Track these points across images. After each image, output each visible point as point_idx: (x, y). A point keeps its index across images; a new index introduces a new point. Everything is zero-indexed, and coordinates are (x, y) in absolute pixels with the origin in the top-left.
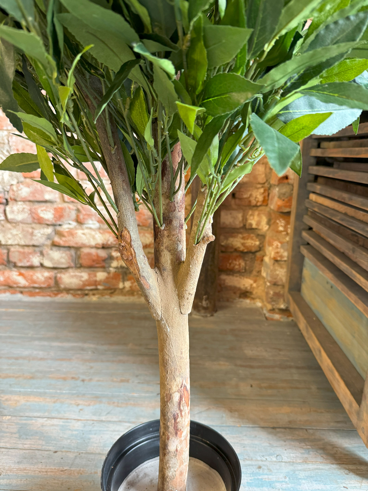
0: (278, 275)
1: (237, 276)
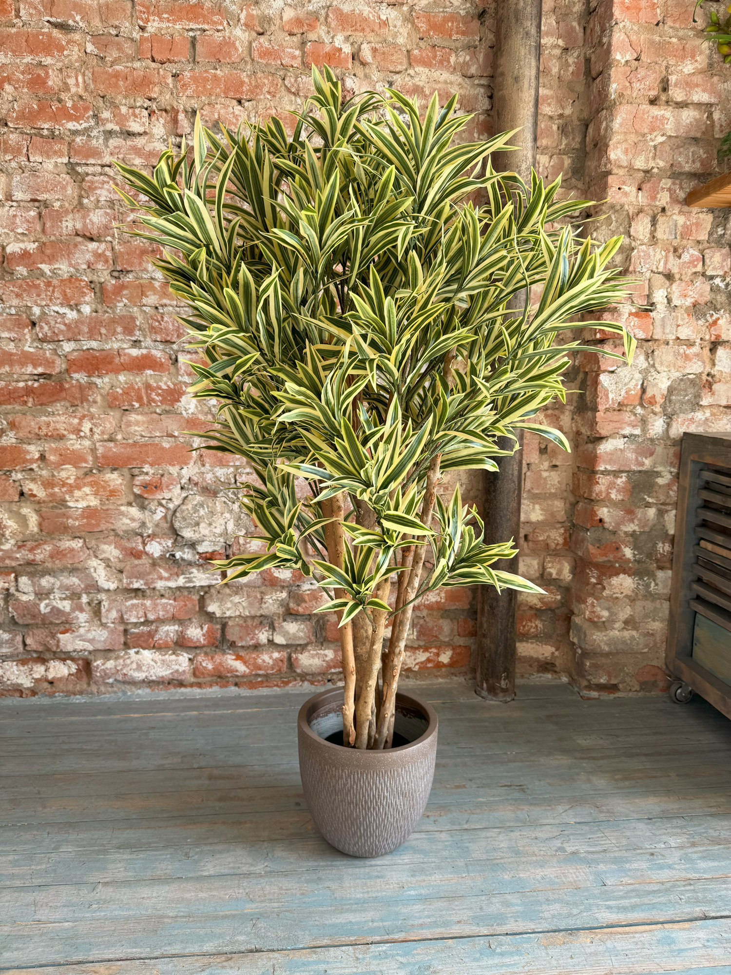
0: (595, 640)
1: (532, 643)
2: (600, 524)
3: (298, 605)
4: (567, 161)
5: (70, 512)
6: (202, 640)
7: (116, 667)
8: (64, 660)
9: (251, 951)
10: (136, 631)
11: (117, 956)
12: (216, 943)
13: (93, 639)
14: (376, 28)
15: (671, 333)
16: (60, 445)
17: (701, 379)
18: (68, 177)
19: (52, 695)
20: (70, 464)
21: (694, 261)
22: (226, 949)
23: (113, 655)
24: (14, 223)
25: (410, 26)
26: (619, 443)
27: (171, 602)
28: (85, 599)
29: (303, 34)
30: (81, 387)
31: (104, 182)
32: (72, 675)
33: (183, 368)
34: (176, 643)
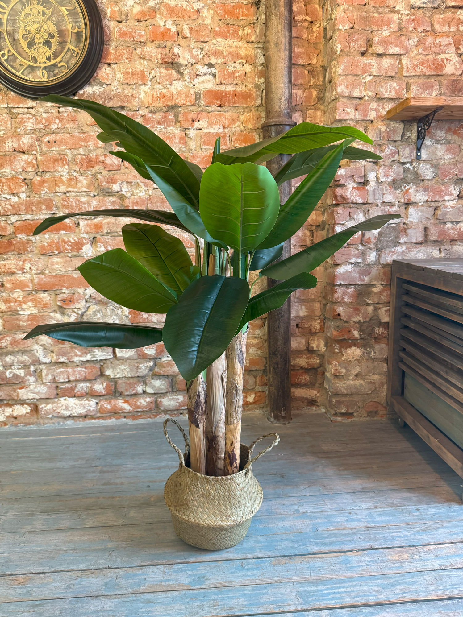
0: (338, 387)
1: (303, 389)
2: (339, 317)
3: (160, 370)
4: (315, 93)
5: (21, 317)
6: (103, 391)
7: (53, 408)
8: (22, 404)
9: (106, 568)
10: (64, 387)
11: (30, 572)
12: (87, 564)
13: (39, 392)
14: (191, 15)
15: (379, 199)
16: (13, 278)
17: (399, 226)
18: (7, 116)
19: (16, 425)
20: (19, 289)
21: (392, 154)
22: (91, 567)
23: (50, 401)
25: (212, 12)
26: (349, 268)
27: (83, 369)
28: (32, 368)
29: (146, 21)
30: (22, 243)
31: (29, 118)
32: (27, 413)
33: (83, 229)
34: (87, 394)
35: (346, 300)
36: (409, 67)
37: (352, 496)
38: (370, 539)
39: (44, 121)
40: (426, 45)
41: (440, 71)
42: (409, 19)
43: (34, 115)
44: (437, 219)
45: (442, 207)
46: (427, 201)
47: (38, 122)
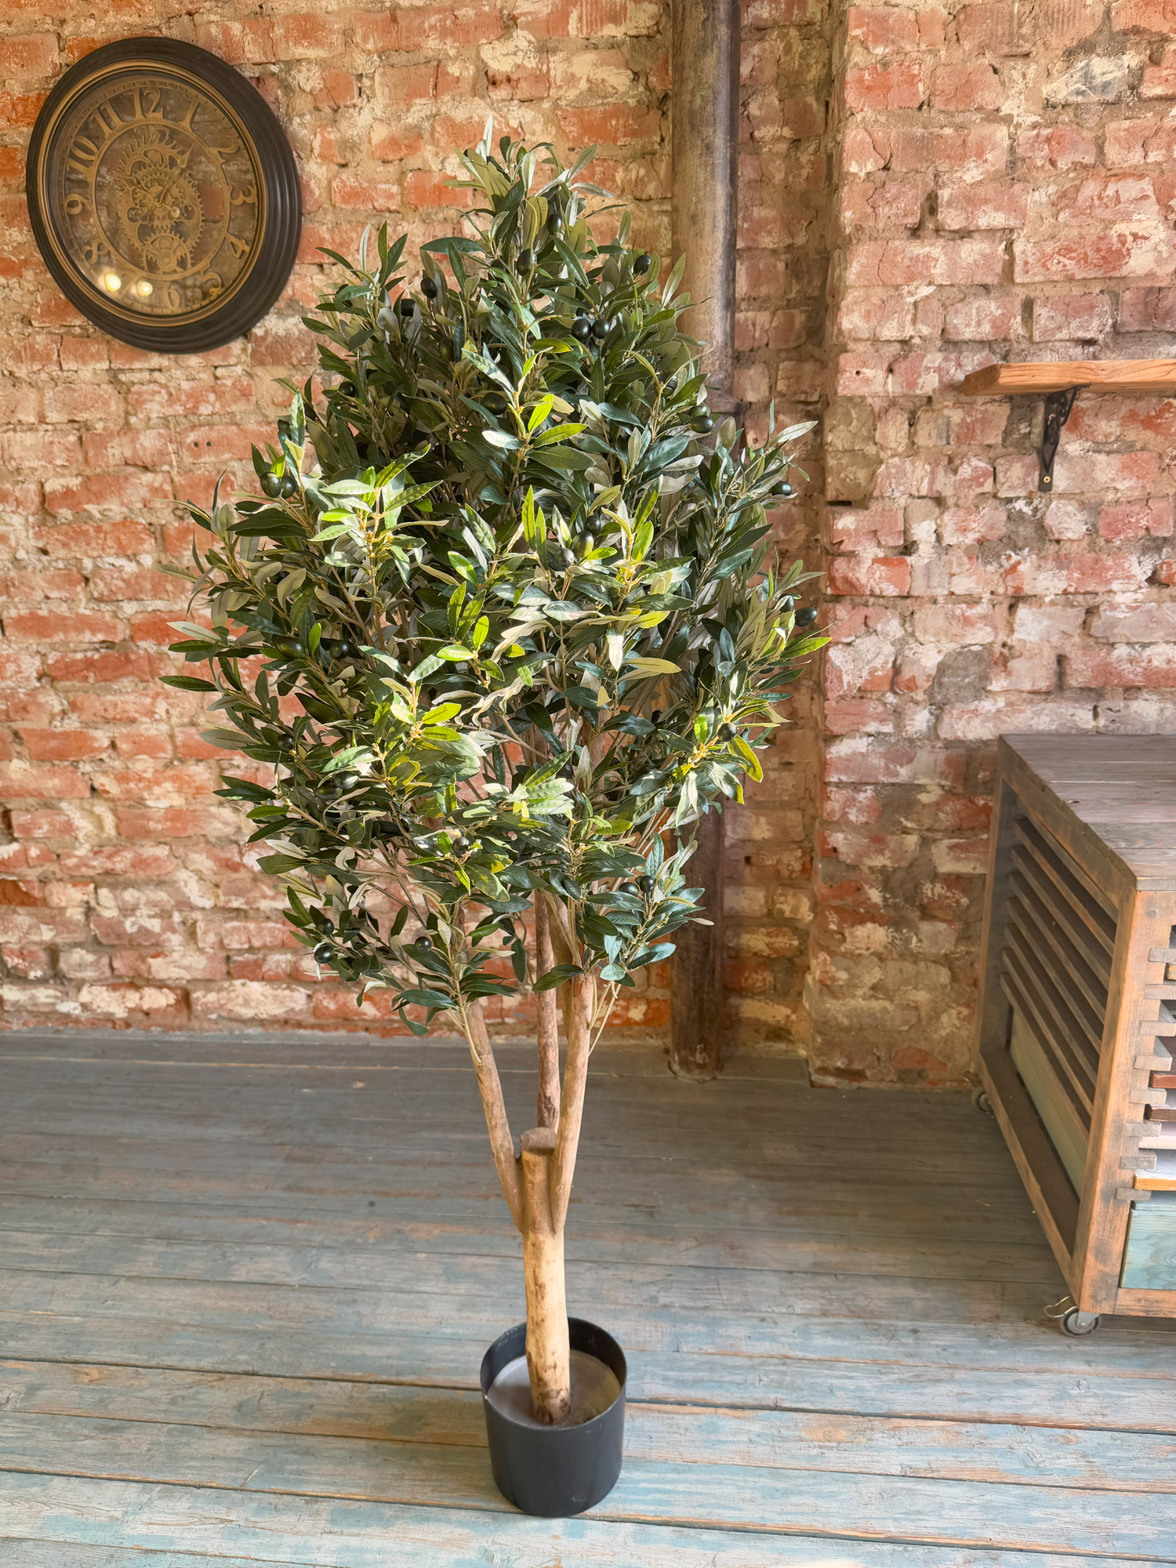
0: (829, 1010)
1: (759, 1001)
2: (834, 855)
4: (800, 318)
5: (151, 813)
7: (219, 1000)
8: (160, 988)
10: (240, 959)
13: (190, 966)
15: (940, 586)
16: (133, 730)
17: (991, 653)
18: (109, 388)
20: (145, 753)
21: (979, 477)
23: (214, 985)
24: (51, 453)
25: (553, 130)
26: (861, 745)
27: (279, 926)
28: (176, 918)
29: (401, 160)
30: (149, 658)
31: (154, 393)
32: (169, 1006)
34: (290, 976)
35: (852, 817)
36: (1031, 260)
37: (782, 1279)
38: (780, 1386)
39: (184, 398)
40: (1079, 203)
41: (1114, 269)
42: (1038, 135)
43: (166, 387)
44: (1091, 636)
45: (1102, 608)
46: (1065, 592)
47: (172, 399)
